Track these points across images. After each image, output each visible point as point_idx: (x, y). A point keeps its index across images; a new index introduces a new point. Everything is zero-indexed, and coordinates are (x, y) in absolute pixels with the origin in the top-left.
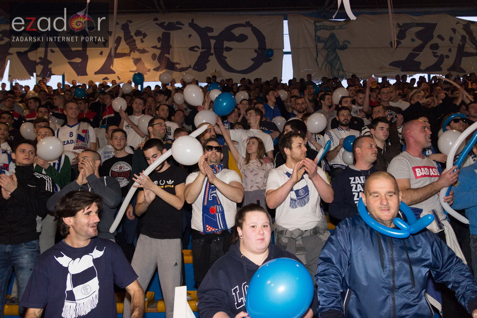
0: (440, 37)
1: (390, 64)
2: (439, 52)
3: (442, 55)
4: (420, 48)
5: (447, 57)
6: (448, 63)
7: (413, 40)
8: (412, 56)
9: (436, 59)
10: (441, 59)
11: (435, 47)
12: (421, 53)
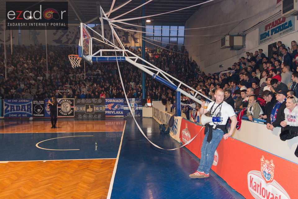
0: (70, 32)
1: (53, 41)
2: (69, 37)
3: (69, 38)
4: (63, 36)
5: (71, 39)
6: (71, 41)
7: (61, 33)
8: (60, 38)
9: (67, 40)
10: (69, 39)
11: (68, 35)
12: (63, 37)
